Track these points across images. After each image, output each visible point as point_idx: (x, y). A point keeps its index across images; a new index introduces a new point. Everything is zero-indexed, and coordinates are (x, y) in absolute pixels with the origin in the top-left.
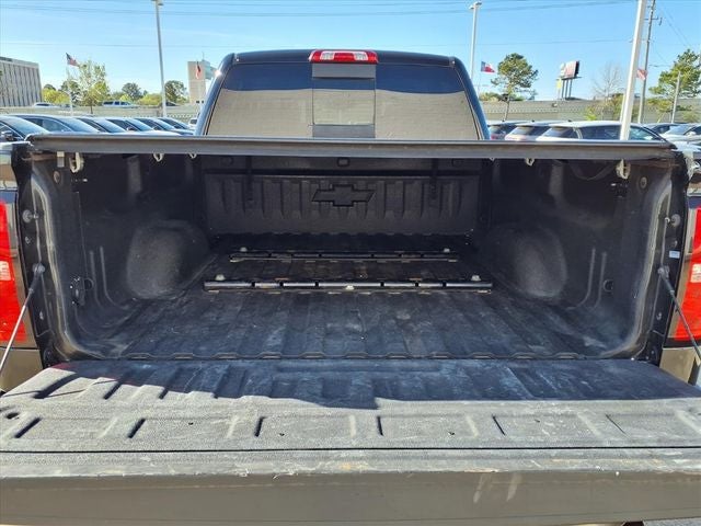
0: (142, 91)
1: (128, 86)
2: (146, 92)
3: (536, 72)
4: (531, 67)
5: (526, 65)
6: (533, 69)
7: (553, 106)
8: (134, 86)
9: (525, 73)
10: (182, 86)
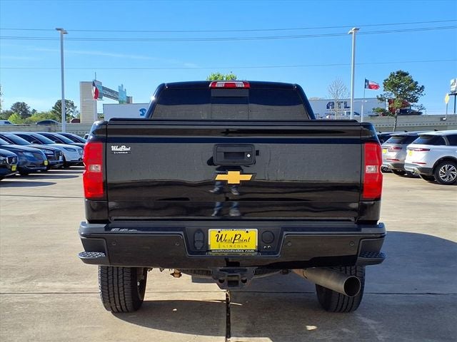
0: (31, 110)
1: (17, 105)
2: (34, 111)
3: (422, 88)
4: (417, 83)
5: (412, 81)
6: (419, 85)
7: (442, 119)
8: (23, 105)
9: (411, 89)
10: (72, 104)
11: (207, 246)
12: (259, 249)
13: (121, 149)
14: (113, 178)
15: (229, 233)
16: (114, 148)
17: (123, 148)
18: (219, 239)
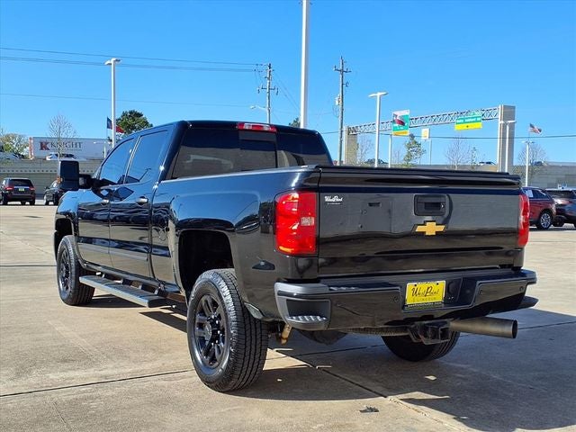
5: (147, 123)
11: (404, 301)
12: (447, 301)
13: (333, 200)
14: (327, 233)
15: (423, 286)
16: (327, 199)
17: (336, 199)
18: (415, 293)
